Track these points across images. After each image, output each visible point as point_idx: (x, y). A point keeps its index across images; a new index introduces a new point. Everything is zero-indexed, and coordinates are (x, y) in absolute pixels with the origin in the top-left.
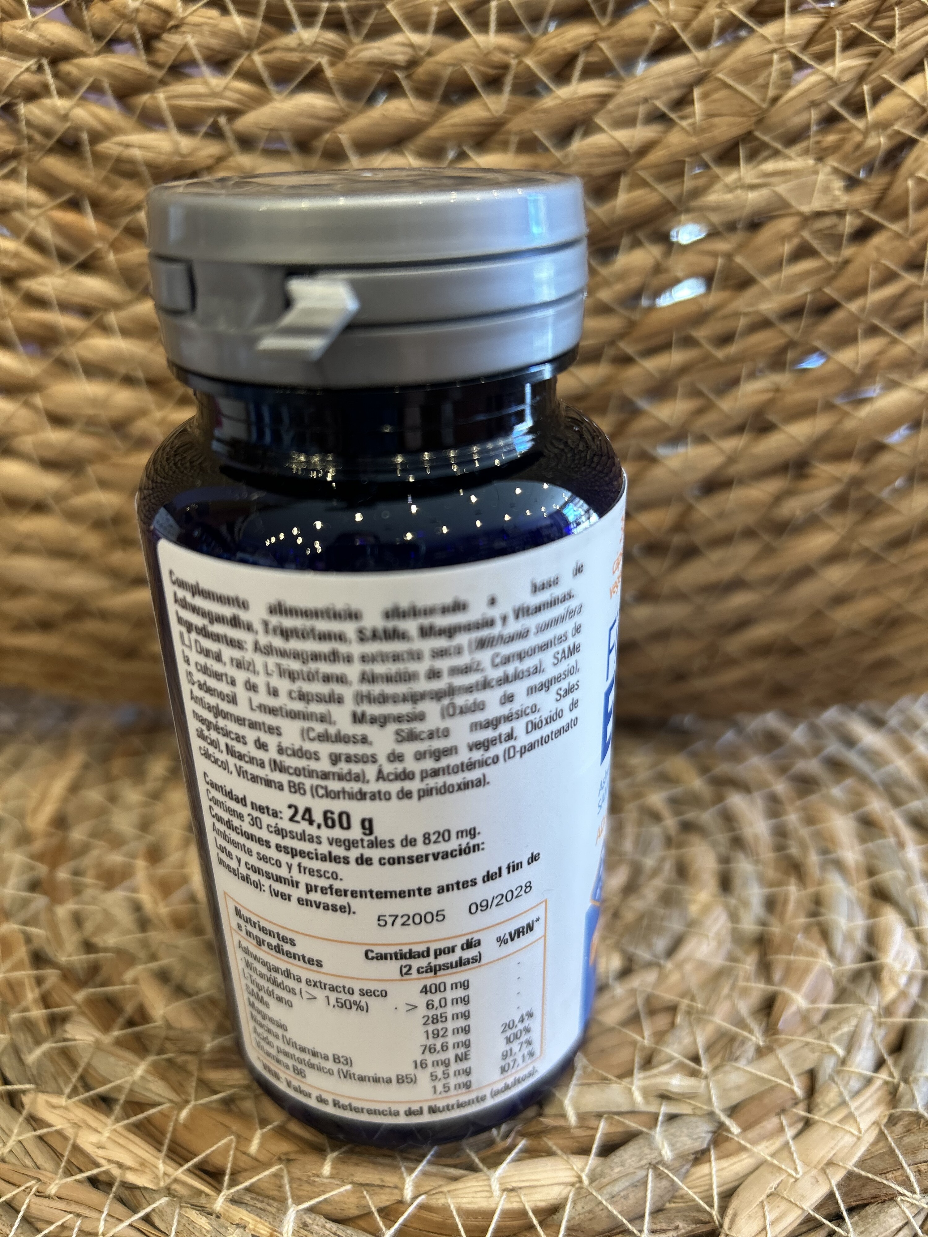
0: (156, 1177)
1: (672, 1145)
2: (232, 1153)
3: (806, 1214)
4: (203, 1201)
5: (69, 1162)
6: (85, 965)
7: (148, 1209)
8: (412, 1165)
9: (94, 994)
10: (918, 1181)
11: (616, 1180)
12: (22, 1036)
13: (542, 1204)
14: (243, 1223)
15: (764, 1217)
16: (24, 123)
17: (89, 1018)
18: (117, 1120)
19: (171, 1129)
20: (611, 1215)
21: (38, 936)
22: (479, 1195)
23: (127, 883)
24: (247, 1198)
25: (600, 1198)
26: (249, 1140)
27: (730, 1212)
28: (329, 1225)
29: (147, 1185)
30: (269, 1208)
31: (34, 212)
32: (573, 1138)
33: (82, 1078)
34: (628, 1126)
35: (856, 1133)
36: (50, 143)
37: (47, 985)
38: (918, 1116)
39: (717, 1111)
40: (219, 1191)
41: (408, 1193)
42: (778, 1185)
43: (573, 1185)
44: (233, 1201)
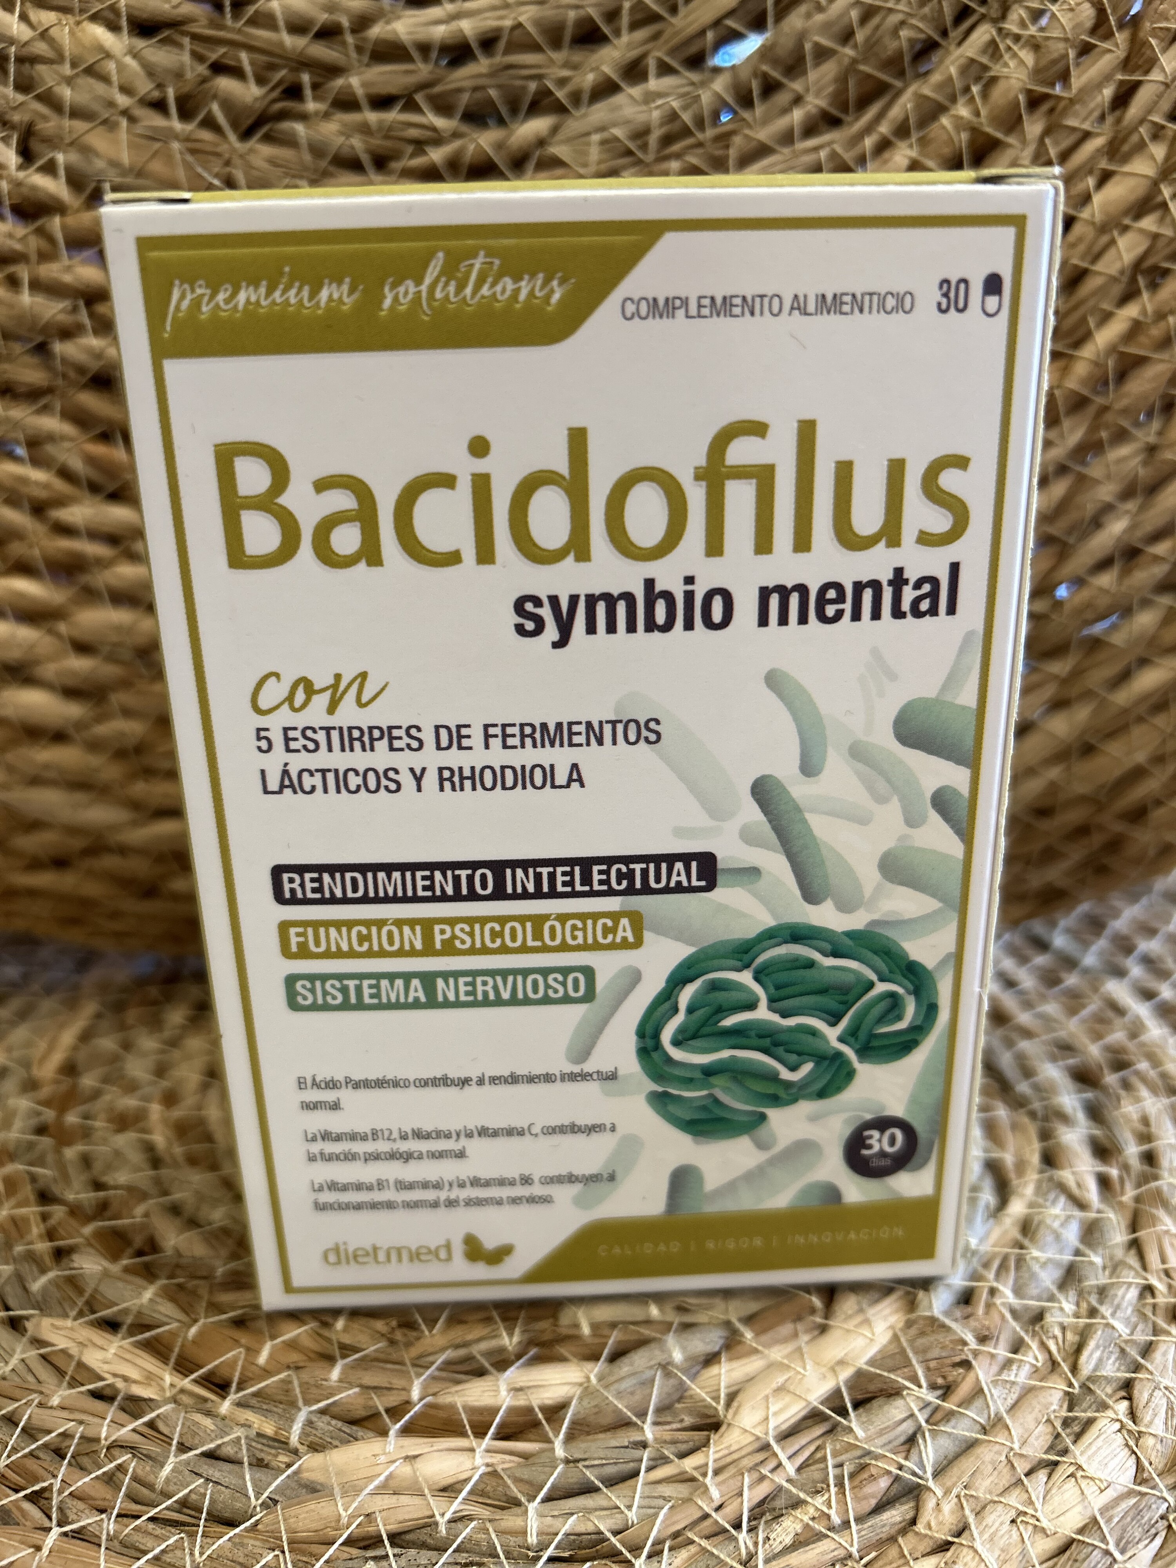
0: (163, 1389)
1: (684, 1349)
2: (240, 1363)
3: (811, 1407)
4: (209, 1405)
5: (73, 1378)
6: (93, 1202)
7: (153, 1415)
8: (421, 1370)
9: (103, 1227)
10: (926, 1377)
11: (623, 1378)
12: (27, 1266)
13: (549, 1402)
14: (248, 1423)
15: (768, 1408)
16: (59, 361)
17: (97, 1250)
18: (124, 1338)
19: (179, 1344)
20: (617, 1411)
21: (45, 1176)
22: (486, 1394)
23: (141, 1125)
24: (254, 1402)
25: (606, 1394)
26: (258, 1352)
27: (735, 1404)
28: (334, 1422)
29: (153, 1396)
30: (275, 1409)
31: (67, 445)
32: (586, 1345)
33: (88, 1303)
34: (642, 1334)
35: (870, 1335)
36: (84, 380)
37: (52, 1222)
38: (933, 1320)
39: (734, 1320)
40: (224, 1398)
41: (415, 1394)
42: (786, 1381)
43: (581, 1384)
44: (239, 1404)
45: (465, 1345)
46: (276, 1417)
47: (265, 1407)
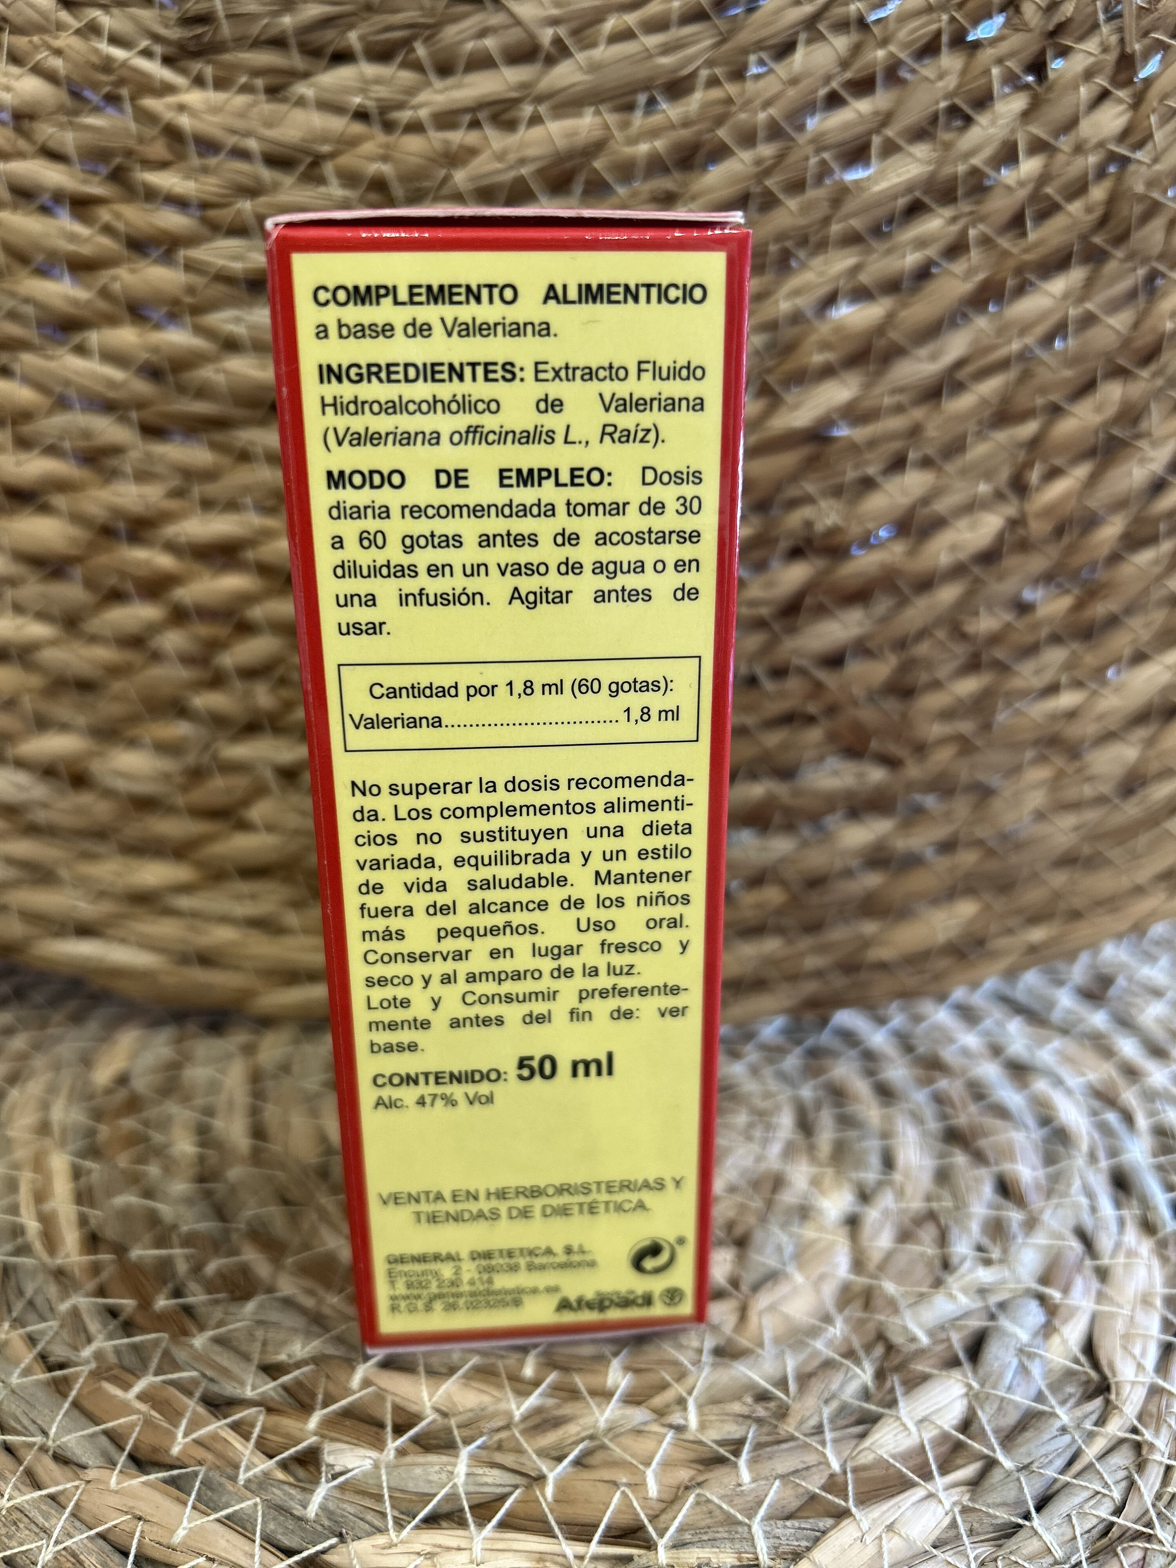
1: (1022, 1328)
2: (635, 1504)
3: (1159, 1340)
4: (642, 1561)
6: (284, 1392)
8: (816, 1438)
11: (999, 1374)
12: (276, 1492)
13: (955, 1422)
14: (704, 1561)
17: (347, 1442)
18: (480, 1528)
19: (546, 1509)
21: (194, 1380)
22: (899, 1437)
23: (257, 1284)
24: (689, 1537)
25: (998, 1394)
26: (643, 1484)
28: (789, 1523)
32: (936, 1354)
33: (396, 1506)
34: (974, 1326)
35: (1143, 1263)
39: (1034, 1285)
40: (651, 1547)
41: (835, 1464)
42: (1124, 1326)
43: (967, 1395)
44: (675, 1546)
45: (833, 1396)
46: (728, 1545)
47: (705, 1537)
